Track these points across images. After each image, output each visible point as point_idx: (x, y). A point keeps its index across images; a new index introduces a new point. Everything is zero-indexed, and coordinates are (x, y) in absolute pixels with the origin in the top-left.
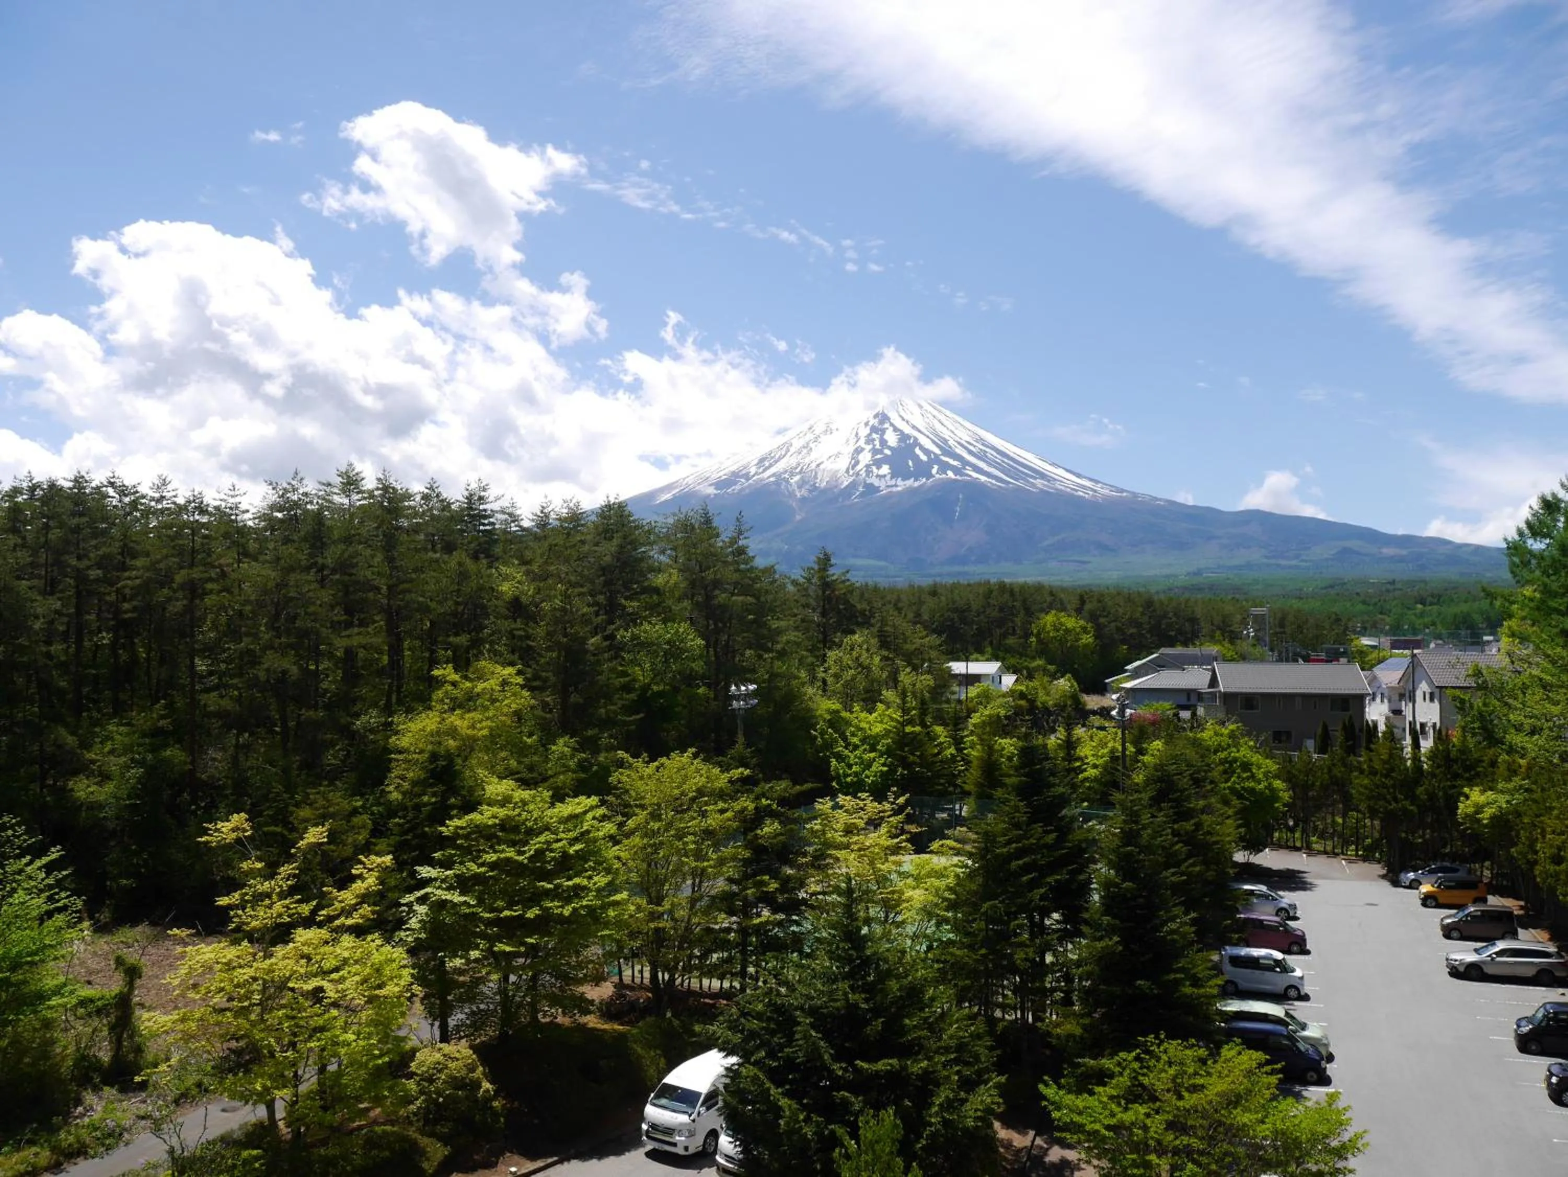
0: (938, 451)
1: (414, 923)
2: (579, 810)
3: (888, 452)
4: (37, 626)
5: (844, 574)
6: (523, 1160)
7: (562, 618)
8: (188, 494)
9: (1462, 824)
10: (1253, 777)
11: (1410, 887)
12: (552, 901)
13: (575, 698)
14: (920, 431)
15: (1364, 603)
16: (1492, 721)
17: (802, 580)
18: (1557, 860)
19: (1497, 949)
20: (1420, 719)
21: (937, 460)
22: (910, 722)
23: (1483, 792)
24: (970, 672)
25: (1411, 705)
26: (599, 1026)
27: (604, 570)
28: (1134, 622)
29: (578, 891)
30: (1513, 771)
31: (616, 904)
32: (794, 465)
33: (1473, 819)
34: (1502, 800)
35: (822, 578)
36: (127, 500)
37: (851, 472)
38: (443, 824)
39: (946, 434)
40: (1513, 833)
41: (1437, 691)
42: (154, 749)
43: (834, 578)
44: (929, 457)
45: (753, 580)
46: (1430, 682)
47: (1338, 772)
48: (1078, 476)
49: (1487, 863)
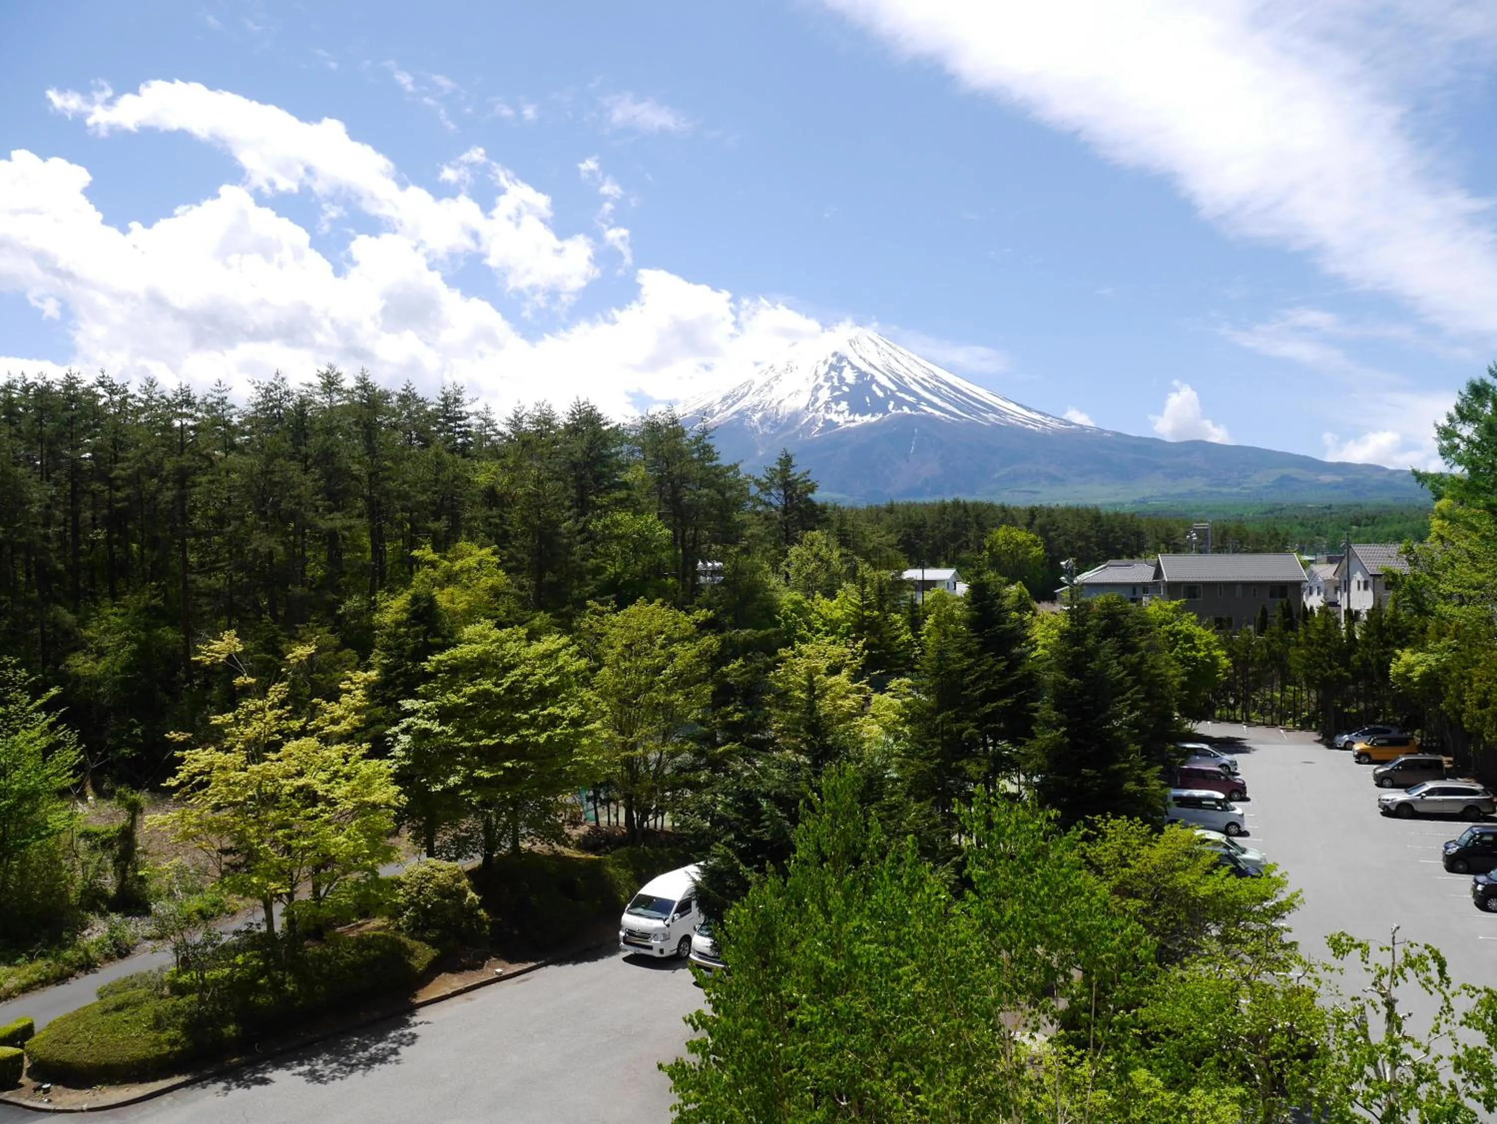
0: (894, 388)
1: (398, 751)
2: (554, 647)
3: (845, 389)
4: (34, 510)
5: (804, 475)
6: (507, 965)
7: (535, 502)
8: (176, 388)
9: (1394, 684)
10: (1194, 648)
11: (1344, 748)
12: (528, 729)
13: (549, 577)
14: (876, 368)
15: (1302, 524)
16: (1422, 594)
17: (764, 480)
18: (1483, 704)
19: (1425, 789)
20: (1355, 607)
21: (893, 396)
22: (868, 607)
23: (1413, 653)
24: (926, 578)
25: (1346, 594)
26: (576, 856)
27: (575, 466)
28: (1081, 536)
29: (554, 721)
30: (1441, 634)
31: (591, 733)
32: (756, 403)
33: (1405, 678)
34: (1431, 659)
35: (784, 478)
36: (117, 398)
37: (811, 409)
38: (426, 660)
39: (902, 371)
40: (1442, 689)
41: (1371, 579)
42: (147, 628)
43: (796, 477)
44: (885, 394)
45: (717, 476)
46: (1364, 571)
47: (1276, 647)
48: (1029, 410)
49: (1417, 732)
